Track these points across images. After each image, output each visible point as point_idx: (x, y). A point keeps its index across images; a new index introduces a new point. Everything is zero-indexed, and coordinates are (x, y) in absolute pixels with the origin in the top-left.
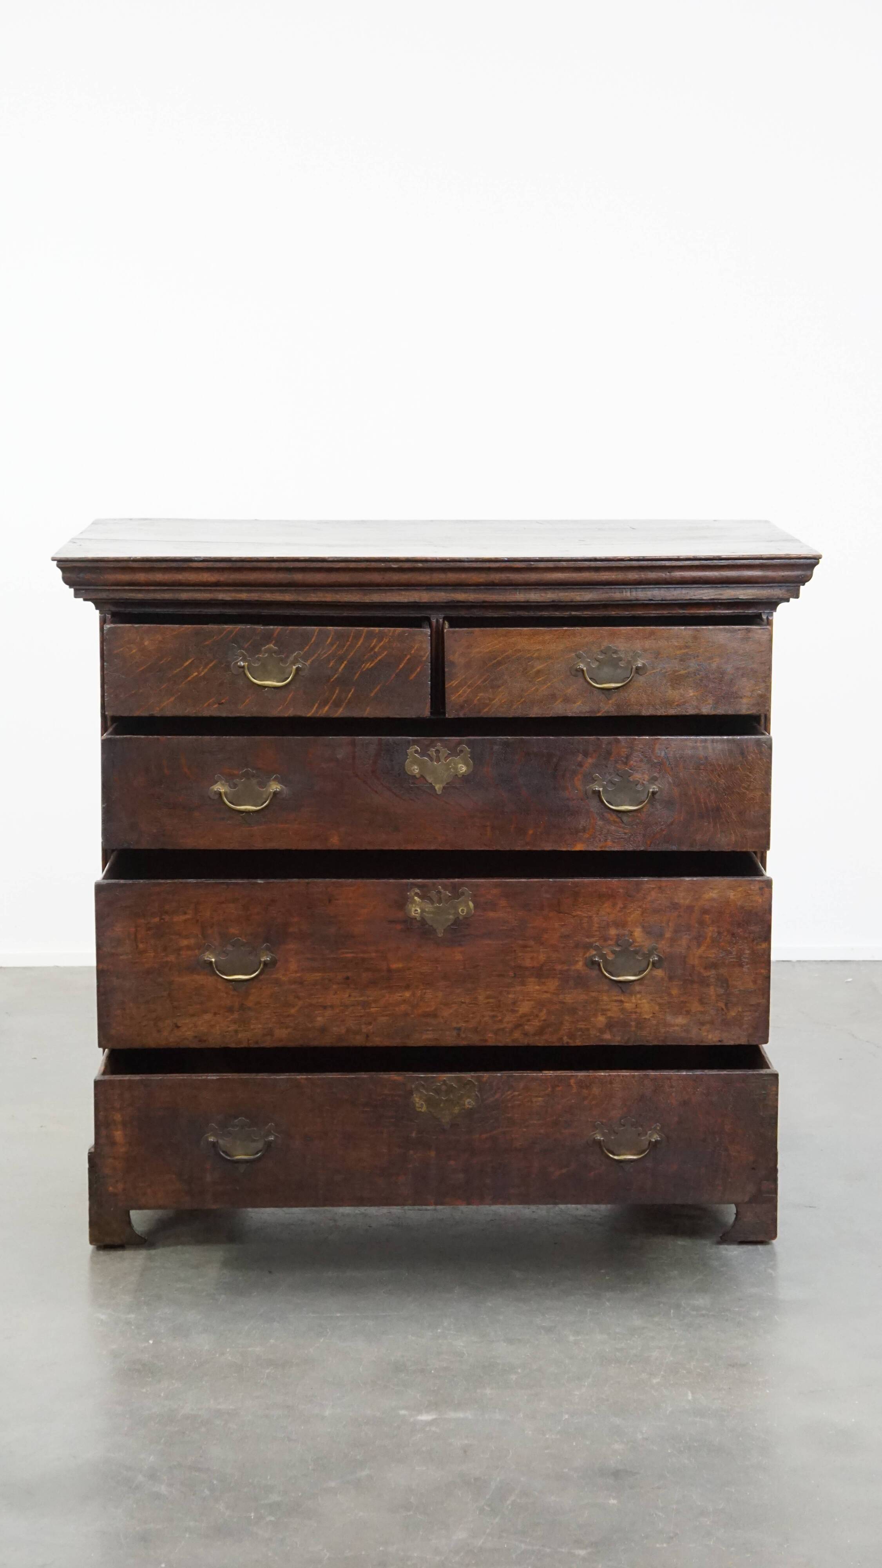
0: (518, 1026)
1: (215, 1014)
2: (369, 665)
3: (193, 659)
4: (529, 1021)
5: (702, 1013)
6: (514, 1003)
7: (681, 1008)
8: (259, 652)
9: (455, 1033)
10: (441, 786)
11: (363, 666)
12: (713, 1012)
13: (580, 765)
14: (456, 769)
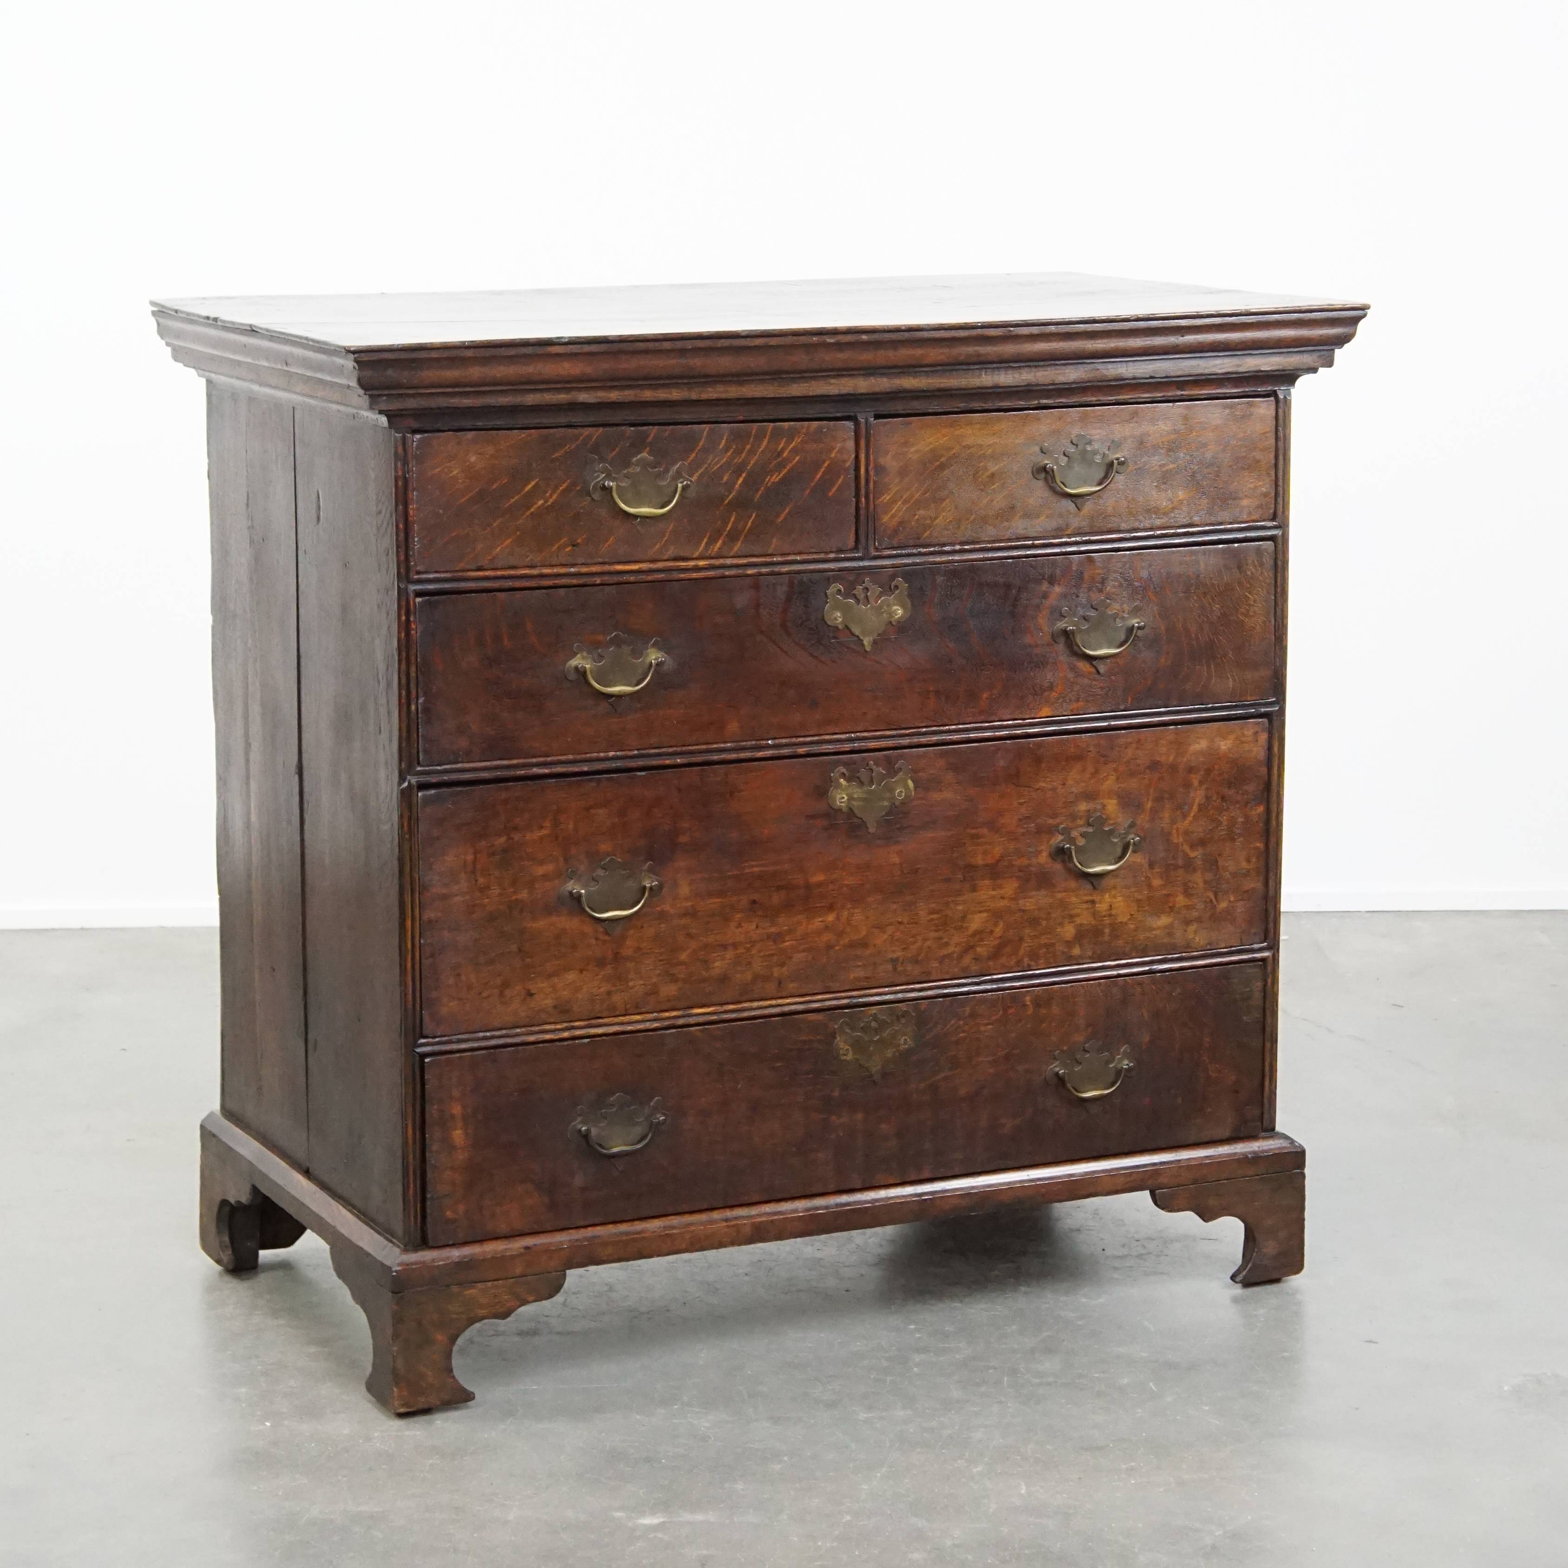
0: (969, 948)
1: (581, 971)
2: (776, 478)
3: (537, 480)
4: (982, 940)
5: (1188, 907)
6: (963, 918)
7: (1163, 905)
8: (627, 464)
9: (890, 967)
10: (871, 639)
11: (767, 480)
12: (1201, 906)
13: (1045, 596)
14: (891, 614)
